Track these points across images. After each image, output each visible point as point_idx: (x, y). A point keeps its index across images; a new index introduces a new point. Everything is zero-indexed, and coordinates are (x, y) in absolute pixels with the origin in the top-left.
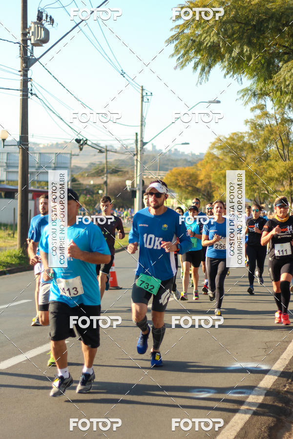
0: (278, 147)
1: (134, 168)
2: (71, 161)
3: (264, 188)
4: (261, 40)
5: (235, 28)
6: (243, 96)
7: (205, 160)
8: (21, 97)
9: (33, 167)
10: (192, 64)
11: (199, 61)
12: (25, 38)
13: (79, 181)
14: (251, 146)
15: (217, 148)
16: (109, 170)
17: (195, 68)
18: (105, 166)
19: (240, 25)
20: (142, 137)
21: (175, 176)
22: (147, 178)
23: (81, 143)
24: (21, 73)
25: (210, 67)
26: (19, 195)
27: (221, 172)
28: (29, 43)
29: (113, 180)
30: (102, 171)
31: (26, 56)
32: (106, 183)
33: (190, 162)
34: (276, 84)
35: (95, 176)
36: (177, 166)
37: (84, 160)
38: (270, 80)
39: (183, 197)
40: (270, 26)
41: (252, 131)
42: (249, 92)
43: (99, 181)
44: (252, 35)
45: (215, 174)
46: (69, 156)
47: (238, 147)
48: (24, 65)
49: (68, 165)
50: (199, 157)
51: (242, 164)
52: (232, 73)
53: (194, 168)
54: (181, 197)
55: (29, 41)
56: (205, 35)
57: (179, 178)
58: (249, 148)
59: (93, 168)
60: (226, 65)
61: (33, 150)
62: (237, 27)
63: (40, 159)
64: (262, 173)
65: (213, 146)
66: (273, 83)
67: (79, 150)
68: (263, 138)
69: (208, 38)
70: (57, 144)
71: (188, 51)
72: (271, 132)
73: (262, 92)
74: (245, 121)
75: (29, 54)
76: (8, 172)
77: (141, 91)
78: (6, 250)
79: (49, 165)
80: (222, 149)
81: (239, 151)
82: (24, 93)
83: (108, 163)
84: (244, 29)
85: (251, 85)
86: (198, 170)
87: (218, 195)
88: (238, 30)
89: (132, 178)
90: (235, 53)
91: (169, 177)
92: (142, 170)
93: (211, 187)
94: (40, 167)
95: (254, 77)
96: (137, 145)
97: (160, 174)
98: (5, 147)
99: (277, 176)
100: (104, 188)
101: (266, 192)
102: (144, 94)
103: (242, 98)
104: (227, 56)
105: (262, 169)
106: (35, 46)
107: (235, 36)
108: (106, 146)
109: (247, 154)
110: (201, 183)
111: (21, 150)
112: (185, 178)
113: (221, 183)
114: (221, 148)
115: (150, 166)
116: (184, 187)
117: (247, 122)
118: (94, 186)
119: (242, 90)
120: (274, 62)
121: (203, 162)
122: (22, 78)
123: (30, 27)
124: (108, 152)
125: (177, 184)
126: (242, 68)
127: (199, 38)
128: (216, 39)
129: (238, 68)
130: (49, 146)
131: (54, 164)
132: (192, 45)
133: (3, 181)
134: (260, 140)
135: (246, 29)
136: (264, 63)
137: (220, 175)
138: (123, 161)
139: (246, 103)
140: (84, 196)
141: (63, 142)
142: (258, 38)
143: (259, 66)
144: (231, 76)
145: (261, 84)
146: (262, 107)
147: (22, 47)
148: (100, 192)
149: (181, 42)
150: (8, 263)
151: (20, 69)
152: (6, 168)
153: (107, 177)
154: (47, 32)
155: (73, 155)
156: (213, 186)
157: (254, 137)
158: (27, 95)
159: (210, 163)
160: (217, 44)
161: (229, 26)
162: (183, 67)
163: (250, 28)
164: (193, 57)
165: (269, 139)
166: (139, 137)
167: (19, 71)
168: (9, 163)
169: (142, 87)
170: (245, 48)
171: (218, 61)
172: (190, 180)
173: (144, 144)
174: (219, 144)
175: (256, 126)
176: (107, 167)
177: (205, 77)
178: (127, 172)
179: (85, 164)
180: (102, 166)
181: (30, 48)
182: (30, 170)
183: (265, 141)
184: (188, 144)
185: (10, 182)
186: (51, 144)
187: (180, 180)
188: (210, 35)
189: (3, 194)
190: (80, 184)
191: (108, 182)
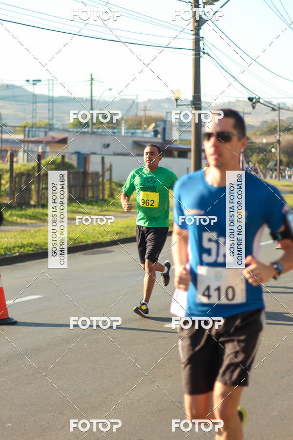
8: (194, 57)
13: (251, 139)
18: (278, 124)
23: (253, 101)
24: (193, 32)
26: (192, 155)
29: (286, 138)
30: (275, 129)
32: (279, 141)
35: (268, 135)
37: (256, 119)
43: (272, 139)
48: (196, 24)
59: (266, 126)
67: (251, 108)
70: (230, 103)
76: (181, 132)
82: (197, 52)
83: (281, 121)
98: (179, 107)
100: (277, 147)
106: (207, 5)
108: (279, 104)
118: (267, 144)
122: (194, 37)
124: (281, 110)
130: (221, 104)
133: (177, 141)
140: (257, 154)
141: (235, 101)
147: (194, 6)
148: (273, 150)
151: (192, 29)
152: (178, 127)
153: (280, 135)
155: (246, 113)
158: (199, 54)
167: (192, 31)
176: (280, 125)
179: (258, 122)
180: (274, 124)
181: (201, 6)
185: (183, 141)
189: (176, 153)
190: (252, 143)
191: (281, 140)
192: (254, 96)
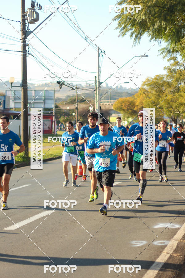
1: (94, 98)
2: (54, 95)
3: (177, 110)
4: (173, 17)
5: (156, 10)
6: (162, 53)
7: (139, 93)
8: (22, 56)
9: (31, 99)
10: (129, 33)
11: (134, 32)
12: (24, 19)
13: (60, 108)
14: (168, 83)
15: (147, 85)
16: (79, 100)
17: (131, 36)
18: (76, 97)
19: (159, 8)
20: (99, 79)
21: (120, 103)
22: (103, 104)
23: (60, 84)
24: (22, 41)
25: (141, 35)
26: (22, 117)
27: (150, 100)
28: (26, 21)
29: (81, 106)
30: (75, 100)
31: (25, 30)
33: (130, 94)
34: (183, 45)
35: (70, 104)
36: (121, 96)
37: (63, 94)
38: (179, 43)
39: (126, 116)
40: (178, 9)
41: (169, 74)
42: (166, 50)
43: (73, 107)
44: (167, 14)
45: (146, 101)
46: (53, 92)
47: (160, 84)
48: (23, 36)
49: (53, 98)
50: (135, 91)
51: (163, 95)
52: (154, 39)
53: (132, 98)
54: (124, 116)
55: (26, 20)
56: (137, 15)
57: (123, 104)
58: (167, 85)
59: (69, 99)
60: (151, 34)
61: (31, 88)
62: (157, 10)
63: (35, 94)
64: (175, 100)
65: (144, 84)
66: (181, 44)
67: (59, 88)
68: (176, 78)
69: (139, 17)
70: (46, 84)
71: (127, 25)
73: (174, 50)
74: (164, 67)
75: (26, 29)
76: (15, 103)
77: (98, 50)
79: (41, 98)
80: (150, 85)
81: (161, 87)
82: (24, 53)
83: (78, 96)
84: (162, 10)
85: (167, 46)
86: (135, 99)
88: (158, 12)
89: (93, 106)
90: (156, 26)
91: (117, 104)
92: (100, 99)
94: (35, 99)
95: (169, 41)
96: (96, 84)
97: (111, 102)
98: (13, 87)
100: (76, 112)
101: (178, 113)
102: (100, 52)
103: (161, 54)
104: (151, 28)
105: (175, 98)
106: (30, 24)
107: (156, 15)
108: (77, 85)
109: (166, 88)
110: (137, 107)
111: (23, 89)
112: (127, 104)
113: (149, 107)
114: (149, 85)
115: (105, 97)
116: (126, 110)
117: (165, 68)
118: (70, 110)
119: (162, 49)
120: (181, 31)
121: (138, 94)
122: (22, 44)
123: (27, 12)
124: (78, 89)
125: (122, 108)
126: (161, 35)
127: (134, 17)
128: (144, 17)
129: (159, 35)
130: (41, 85)
131: (44, 97)
132: (129, 22)
133: (12, 108)
134: (174, 79)
135: (163, 10)
137: (149, 102)
138: (88, 94)
139: (164, 57)
140: (63, 116)
142: (171, 16)
143: (172, 34)
144: (154, 41)
145: (173, 45)
146: (175, 59)
147: (22, 24)
148: (74, 114)
149: (122, 20)
151: (21, 38)
152: (14, 100)
153: (77, 104)
154: (38, 15)
155: (56, 91)
157: (170, 78)
158: (26, 55)
159: (142, 95)
160: (145, 20)
161: (152, 9)
162: (123, 35)
163: (166, 10)
164: (130, 29)
165: (179, 79)
166: (97, 79)
167: (21, 40)
168: (16, 97)
169: (99, 47)
170: (163, 23)
171: (146, 31)
172: (130, 105)
173: (100, 83)
174: (148, 83)
175: (171, 71)
176: (77, 98)
177: (138, 41)
178: (90, 101)
179: (64, 96)
180: (74, 98)
181: (27, 25)
182: (29, 101)
184: (128, 83)
185: (16, 109)
186: (42, 84)
187: (124, 105)
188: (140, 15)
189: (12, 117)
191: (78, 107)
192: (60, 81)
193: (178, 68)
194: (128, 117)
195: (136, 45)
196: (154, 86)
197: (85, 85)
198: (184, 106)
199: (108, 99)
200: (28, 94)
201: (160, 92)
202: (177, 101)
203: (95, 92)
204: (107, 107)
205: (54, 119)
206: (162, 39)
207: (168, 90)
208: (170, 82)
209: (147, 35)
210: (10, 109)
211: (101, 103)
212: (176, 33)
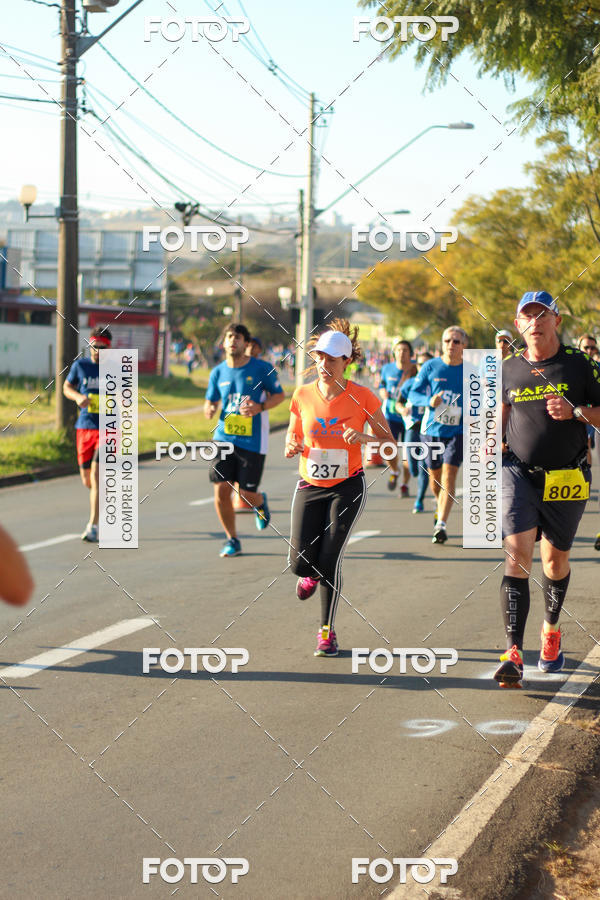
0: (594, 219)
1: (296, 261)
3: (564, 305)
6: (519, 115)
8: (62, 118)
9: (89, 260)
10: (413, 50)
11: (428, 44)
13: (183, 290)
14: (538, 217)
15: (468, 221)
16: (245, 267)
17: (420, 57)
18: (238, 257)
20: (312, 199)
21: (380, 279)
22: (324, 282)
23: (186, 211)
24: (63, 67)
25: (451, 56)
26: (59, 318)
27: (476, 270)
29: (254, 287)
30: (231, 268)
31: (72, 33)
32: (238, 293)
34: (586, 91)
35: (215, 279)
38: (573, 84)
39: (398, 322)
41: (540, 187)
42: (532, 107)
43: (225, 288)
45: (464, 275)
47: (510, 220)
48: (68, 51)
49: (161, 257)
51: (518, 255)
52: (495, 68)
53: (420, 263)
54: (393, 321)
57: (390, 283)
58: (533, 221)
59: (212, 262)
60: (484, 53)
61: (88, 225)
63: (103, 242)
64: (559, 272)
65: (459, 217)
66: (580, 89)
67: (182, 224)
68: (562, 201)
70: (139, 213)
72: (578, 189)
73: (559, 107)
74: (525, 165)
75: (78, 28)
76: (38, 271)
77: (309, 104)
78: (32, 431)
79: (122, 256)
80: (478, 223)
81: (512, 228)
82: (69, 109)
83: (243, 253)
85: (536, 93)
86: (427, 267)
87: (469, 319)
89: (292, 284)
90: (501, 28)
91: (370, 281)
92: (314, 266)
93: (454, 303)
94: (102, 261)
95: (541, 77)
96: (302, 215)
97: (350, 275)
98: (31, 220)
99: (590, 279)
100: (235, 304)
101: (568, 313)
102: (317, 110)
103: (517, 120)
104: (485, 32)
105: (559, 265)
106: (92, 12)
108: (239, 218)
109: (529, 233)
110: (434, 293)
111: (63, 226)
112: (402, 283)
113: (474, 294)
114: (475, 221)
115: (330, 259)
116: (398, 301)
117: (528, 167)
118: (215, 298)
119: (518, 103)
120: (583, 44)
121: (439, 250)
122: (64, 77)
125: (384, 295)
126: (517, 57)
129: (509, 58)
130: (122, 216)
131: (132, 253)
132: (414, 11)
133: (28, 289)
134: (556, 204)
136: (563, 47)
137: (473, 277)
138: (275, 247)
139: (526, 130)
140: (194, 318)
141: (150, 210)
143: (552, 53)
144: (493, 75)
145: (556, 90)
146: (560, 138)
147: (64, 14)
148: (227, 311)
149: (391, 4)
150: (36, 459)
151: (60, 60)
152: (34, 262)
153: (241, 280)
156: (458, 299)
157: (543, 199)
158: (76, 113)
159: (452, 252)
160: (464, 7)
162: (394, 55)
165: (574, 203)
166: (306, 198)
167: (60, 64)
168: (40, 252)
169: (313, 95)
170: (523, 17)
171: (468, 43)
172: (413, 286)
173: (316, 213)
174: (473, 214)
175: (548, 178)
176: (241, 259)
177: (439, 76)
178: (282, 271)
179: (197, 253)
180: (230, 259)
181: (80, 15)
182: (82, 266)
183: (566, 208)
184: (407, 212)
185: (43, 290)
186: (125, 212)
187: (391, 287)
189: (28, 316)
190: (186, 296)
191: (244, 290)
192: (186, 201)
193: (571, 169)
194: (404, 325)
195: (435, 89)
196: (491, 224)
197: (268, 217)
198: (585, 291)
199: (341, 266)
200: (82, 243)
201: (511, 245)
202: (566, 276)
203: (299, 241)
204: (337, 291)
205: (163, 326)
206: (519, 69)
207: (535, 240)
208: (543, 214)
209: (471, 58)
210: (22, 290)
211: (318, 276)
212: (565, 51)
